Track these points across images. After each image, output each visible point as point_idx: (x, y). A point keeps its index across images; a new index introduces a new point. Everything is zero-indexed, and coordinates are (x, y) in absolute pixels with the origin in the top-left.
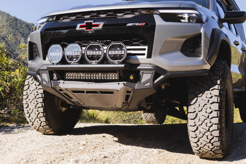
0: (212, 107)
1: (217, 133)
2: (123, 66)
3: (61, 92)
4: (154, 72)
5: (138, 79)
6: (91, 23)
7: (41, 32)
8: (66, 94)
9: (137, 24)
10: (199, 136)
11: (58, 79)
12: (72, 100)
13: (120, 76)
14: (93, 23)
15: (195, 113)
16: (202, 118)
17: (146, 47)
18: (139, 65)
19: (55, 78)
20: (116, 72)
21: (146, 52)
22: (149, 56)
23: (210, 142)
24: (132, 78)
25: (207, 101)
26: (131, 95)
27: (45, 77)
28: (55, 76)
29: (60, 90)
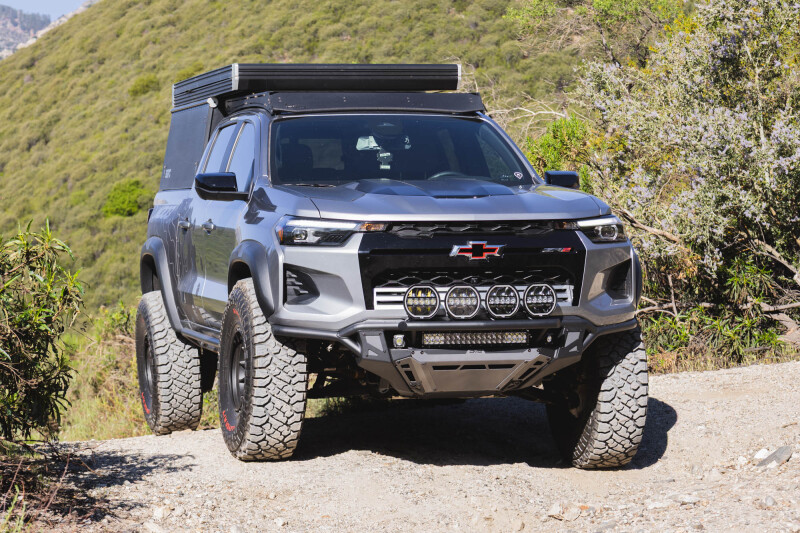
1: (642, 422)
3: (403, 369)
4: (584, 329)
5: (559, 341)
6: (481, 245)
7: (362, 256)
8: (410, 372)
9: (560, 250)
11: (407, 347)
13: (530, 338)
14: (485, 247)
17: (571, 287)
18: (562, 317)
19: (399, 344)
20: (525, 331)
22: (575, 303)
23: (629, 438)
24: (549, 339)
26: (538, 367)
27: (376, 342)
28: (399, 339)
29: (403, 366)
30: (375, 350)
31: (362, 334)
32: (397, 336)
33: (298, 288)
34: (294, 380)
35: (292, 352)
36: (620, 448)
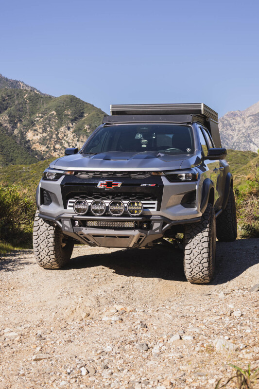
0: (203, 245)
1: (206, 265)
2: (141, 218)
3: (82, 236)
4: (162, 222)
5: (150, 227)
6: (111, 182)
7: (62, 186)
8: (85, 237)
9: (149, 185)
10: (193, 267)
11: (80, 226)
12: (89, 242)
13: (135, 225)
14: (113, 183)
15: (191, 250)
16: (196, 254)
17: (156, 202)
18: (151, 216)
19: (77, 225)
20: (133, 222)
21: (156, 206)
22: (158, 209)
23: (201, 272)
24: (145, 226)
25: (199, 240)
26: (143, 238)
27: (67, 223)
28: (77, 223)
29: (81, 234)
30: (67, 227)
31: (62, 219)
32: (76, 221)
34: (48, 237)
35: (48, 225)
36: (198, 275)
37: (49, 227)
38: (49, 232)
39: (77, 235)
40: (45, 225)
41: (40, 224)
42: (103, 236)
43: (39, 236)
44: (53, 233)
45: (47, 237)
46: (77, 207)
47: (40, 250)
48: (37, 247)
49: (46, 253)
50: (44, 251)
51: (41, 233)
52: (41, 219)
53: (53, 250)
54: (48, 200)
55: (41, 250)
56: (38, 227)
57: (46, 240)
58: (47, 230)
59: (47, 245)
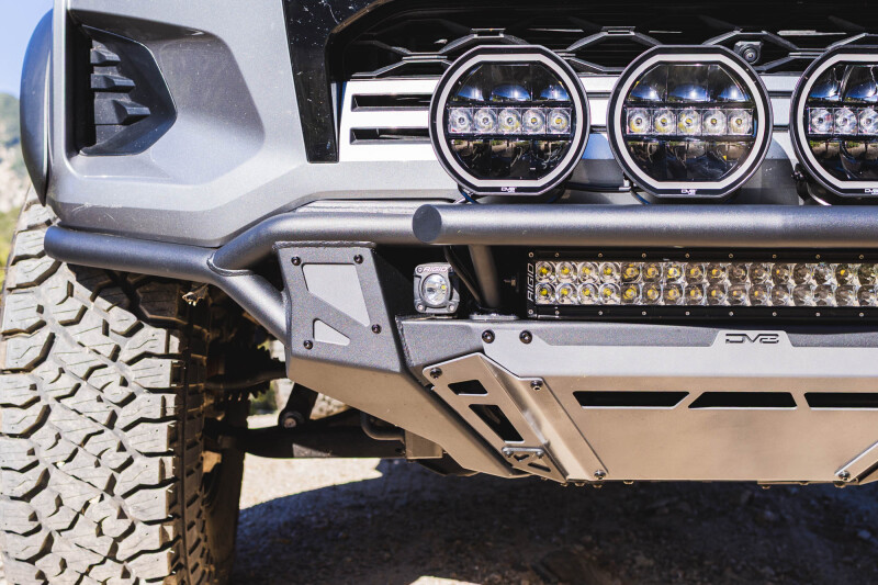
19: (434, 299)
27: (340, 288)
28: (434, 280)
29: (458, 388)
30: (341, 323)
31: (286, 255)
32: (424, 269)
33: (124, 99)
34: (126, 415)
35: (122, 318)
37: (130, 333)
38: (131, 373)
39: (427, 389)
40: (93, 320)
41: (57, 314)
42: (669, 398)
43: (47, 411)
44: (165, 382)
45: (113, 417)
46: (460, 121)
47: (51, 523)
48: (27, 497)
49: (104, 546)
50: (85, 531)
51: (66, 384)
52: (65, 274)
53: (161, 512)
54: (133, 110)
55: (63, 519)
56: (41, 337)
57: (109, 439)
58: (114, 357)
59: (112, 482)
